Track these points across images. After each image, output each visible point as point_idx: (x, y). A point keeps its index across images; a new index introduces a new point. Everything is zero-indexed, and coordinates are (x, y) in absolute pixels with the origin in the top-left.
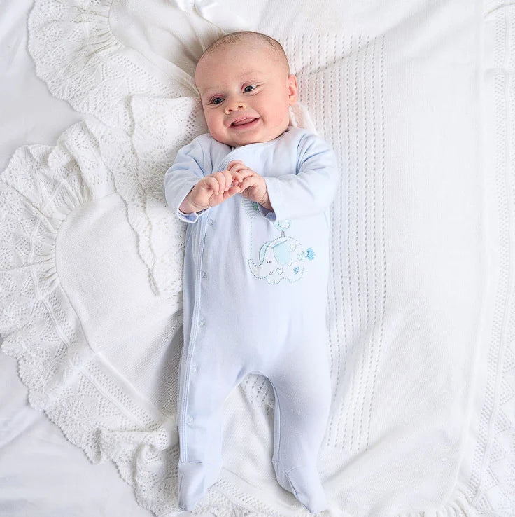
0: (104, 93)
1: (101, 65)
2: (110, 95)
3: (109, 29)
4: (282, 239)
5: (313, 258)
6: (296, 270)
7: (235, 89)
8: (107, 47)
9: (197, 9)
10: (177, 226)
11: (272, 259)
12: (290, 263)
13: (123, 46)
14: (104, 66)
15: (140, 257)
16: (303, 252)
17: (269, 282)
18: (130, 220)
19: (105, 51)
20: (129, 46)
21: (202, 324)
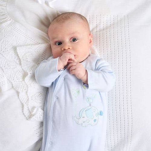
0: (5, 43)
1: (4, 30)
2: (8, 44)
3: (6, 12)
4: (90, 107)
5: (102, 115)
6: (95, 121)
7: (67, 40)
8: (6, 21)
9: (47, 3)
10: (40, 98)
11: (85, 116)
12: (92, 118)
13: (13, 21)
14: (5, 30)
15: (24, 114)
16: (98, 113)
17: (83, 126)
18: (20, 98)
19: (6, 23)
20: (16, 21)
21: (51, 143)
